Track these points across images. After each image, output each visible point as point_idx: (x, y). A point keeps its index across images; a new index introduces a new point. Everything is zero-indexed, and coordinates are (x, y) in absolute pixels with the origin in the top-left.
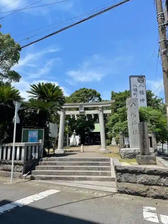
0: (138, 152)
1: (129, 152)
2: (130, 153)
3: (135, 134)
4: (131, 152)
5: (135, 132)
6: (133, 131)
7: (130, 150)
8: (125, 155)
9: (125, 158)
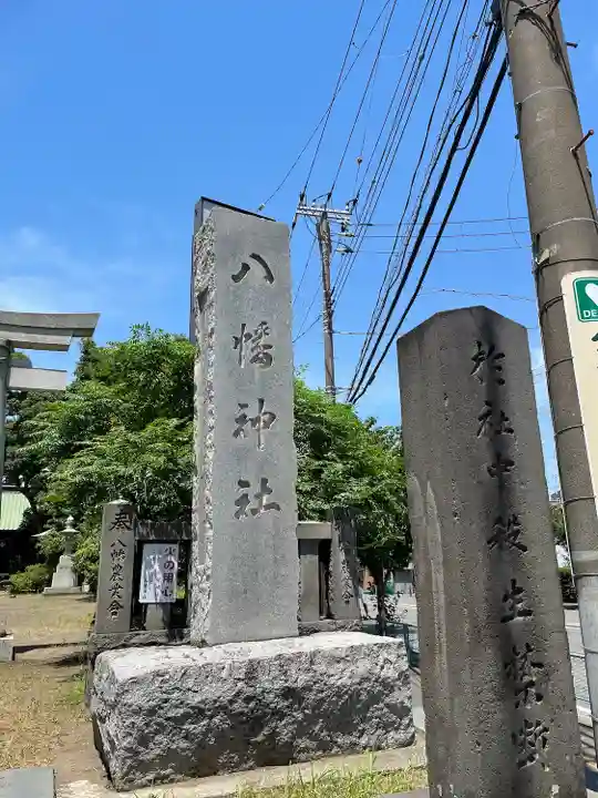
0: (279, 684)
1: (195, 700)
2: (198, 713)
3: (254, 512)
4: (211, 692)
5: (255, 488)
6: (244, 484)
7: (207, 673)
8: (144, 741)
9: (144, 767)
